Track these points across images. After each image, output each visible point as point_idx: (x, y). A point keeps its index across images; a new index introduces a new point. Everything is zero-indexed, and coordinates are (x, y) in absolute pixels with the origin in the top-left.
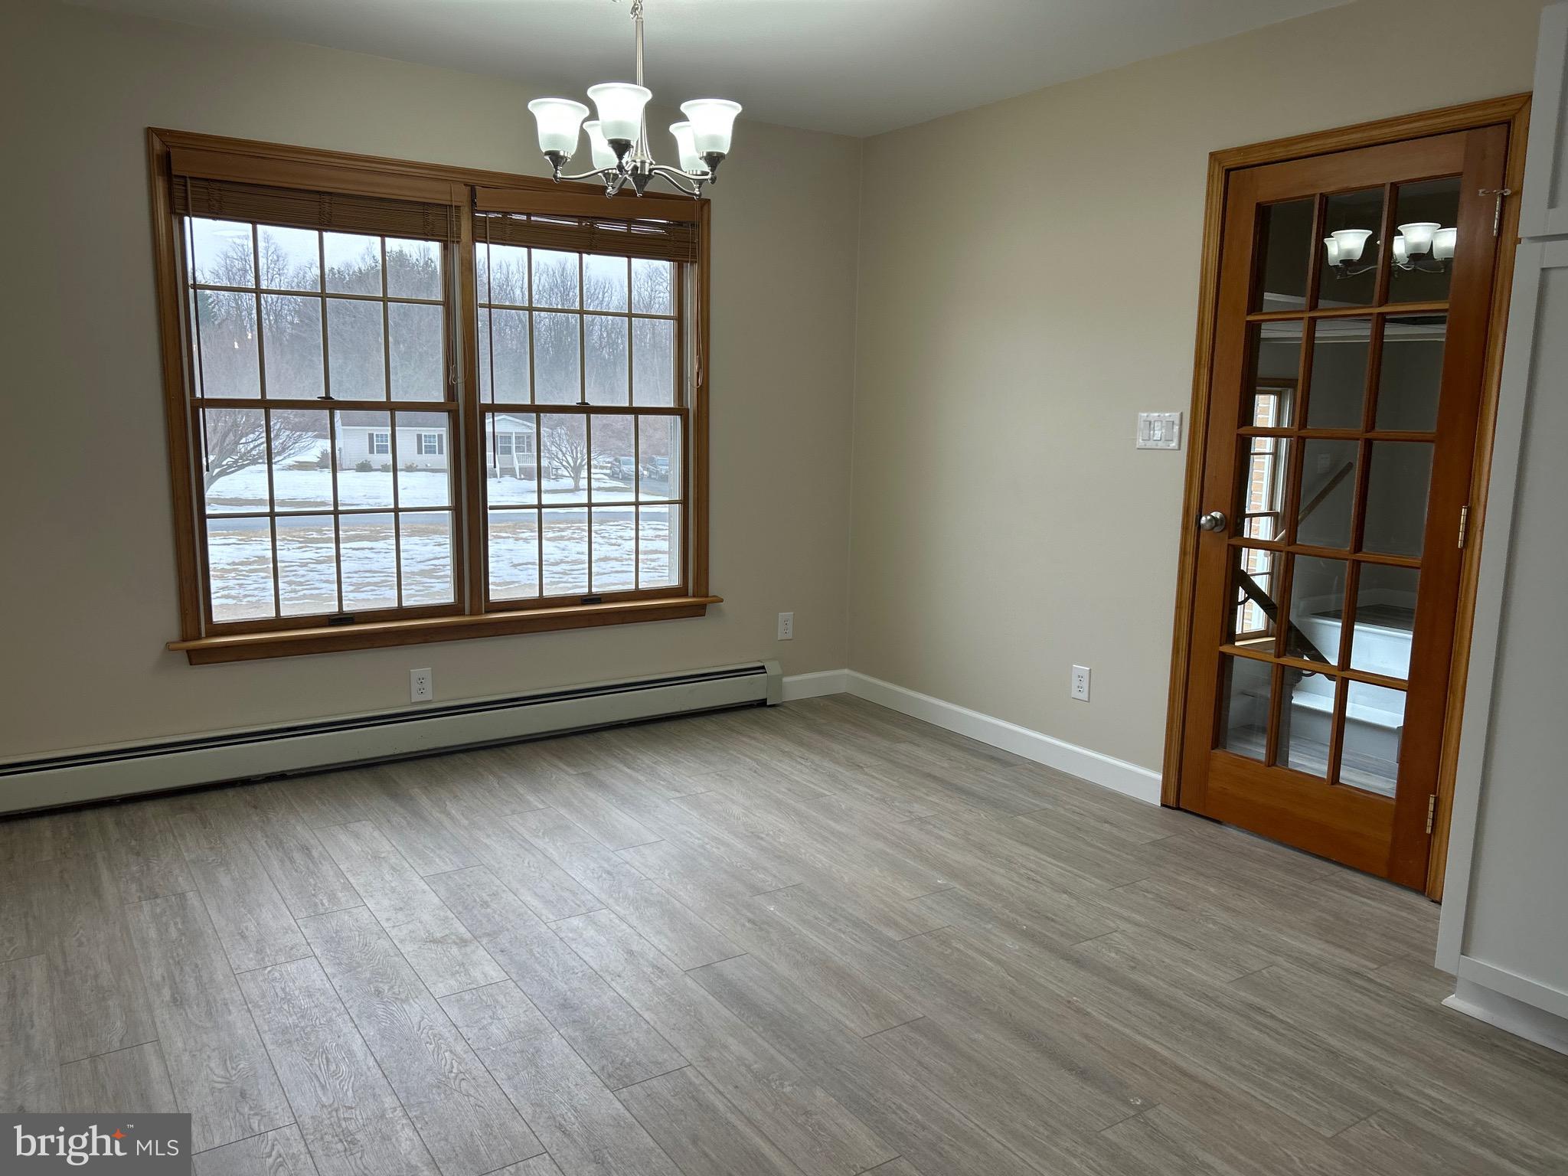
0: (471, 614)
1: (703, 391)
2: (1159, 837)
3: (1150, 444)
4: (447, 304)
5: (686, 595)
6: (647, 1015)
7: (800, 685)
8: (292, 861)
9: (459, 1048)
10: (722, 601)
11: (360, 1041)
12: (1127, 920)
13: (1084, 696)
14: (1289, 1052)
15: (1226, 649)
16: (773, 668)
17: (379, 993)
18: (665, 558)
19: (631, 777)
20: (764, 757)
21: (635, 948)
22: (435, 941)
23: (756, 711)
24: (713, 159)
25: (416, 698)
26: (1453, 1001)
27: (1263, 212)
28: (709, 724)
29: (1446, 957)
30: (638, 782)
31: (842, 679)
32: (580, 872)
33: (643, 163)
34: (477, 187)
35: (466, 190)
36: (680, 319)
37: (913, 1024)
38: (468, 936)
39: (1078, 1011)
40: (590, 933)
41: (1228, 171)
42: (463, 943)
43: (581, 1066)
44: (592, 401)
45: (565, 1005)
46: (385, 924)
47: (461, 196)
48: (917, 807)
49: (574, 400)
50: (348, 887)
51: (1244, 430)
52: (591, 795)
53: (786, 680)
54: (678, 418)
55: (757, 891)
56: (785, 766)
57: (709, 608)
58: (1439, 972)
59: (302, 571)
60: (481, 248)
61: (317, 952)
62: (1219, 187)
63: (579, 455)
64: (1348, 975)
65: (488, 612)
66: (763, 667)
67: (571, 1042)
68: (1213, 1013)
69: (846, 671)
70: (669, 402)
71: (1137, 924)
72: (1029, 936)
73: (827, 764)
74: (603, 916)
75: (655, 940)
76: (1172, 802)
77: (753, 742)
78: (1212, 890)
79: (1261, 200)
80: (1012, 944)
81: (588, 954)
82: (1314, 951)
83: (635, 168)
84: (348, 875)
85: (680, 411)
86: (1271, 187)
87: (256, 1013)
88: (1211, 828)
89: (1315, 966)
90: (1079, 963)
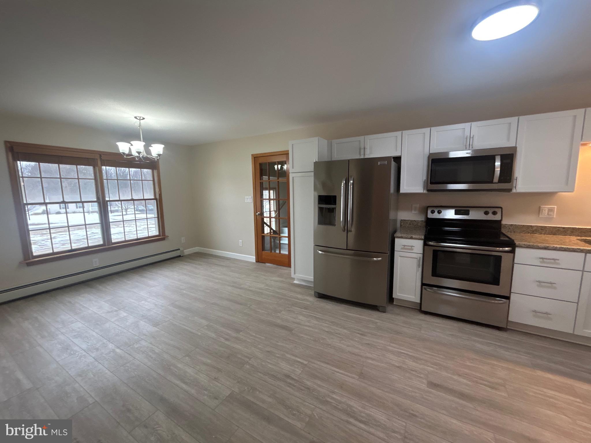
0: (108, 246)
1: (160, 195)
2: (254, 267)
3: (248, 202)
4: (96, 179)
5: (160, 236)
6: (161, 314)
7: (187, 252)
8: (66, 305)
9: (120, 328)
10: (168, 236)
11: (95, 333)
12: (249, 281)
13: (242, 246)
14: (271, 294)
15: (263, 235)
16: (181, 249)
17: (97, 324)
18: (154, 229)
19: (151, 274)
20: (181, 266)
21: (157, 304)
22: (110, 312)
23: (179, 258)
24: (159, 155)
25: (94, 266)
26: (295, 282)
27: (261, 165)
28: (168, 262)
29: (293, 275)
30: (153, 275)
31: (196, 249)
32: (143, 294)
33: (144, 155)
34: (102, 155)
35: (98, 156)
36: (154, 181)
37: (212, 304)
38: (117, 309)
39: (240, 295)
40: (146, 303)
41: (254, 157)
42: (116, 311)
43: (148, 325)
44: (134, 198)
45: (143, 316)
46: (96, 312)
47: (97, 157)
48: (212, 270)
49: (130, 198)
50: (84, 307)
51: (261, 199)
52: (143, 279)
53: (185, 251)
54: (155, 200)
55: (182, 289)
56: (185, 267)
57: (166, 239)
58: (292, 278)
59: (43, 242)
60: (104, 167)
61: (79, 320)
62: (253, 160)
63: (127, 206)
64: (282, 282)
65: (112, 245)
66: (179, 249)
67: (145, 322)
68: (261, 291)
69: (197, 248)
70: (153, 197)
71: (251, 281)
72: (233, 286)
73: (194, 265)
74: (149, 300)
75: (161, 302)
76: (257, 261)
77: (178, 264)
78: (263, 273)
79: (260, 162)
80: (230, 288)
81: (146, 307)
82: (277, 279)
83: (143, 156)
84: (83, 305)
85: (155, 199)
86: (261, 160)
87: (66, 334)
88: (263, 264)
89: (277, 281)
90: (241, 288)
